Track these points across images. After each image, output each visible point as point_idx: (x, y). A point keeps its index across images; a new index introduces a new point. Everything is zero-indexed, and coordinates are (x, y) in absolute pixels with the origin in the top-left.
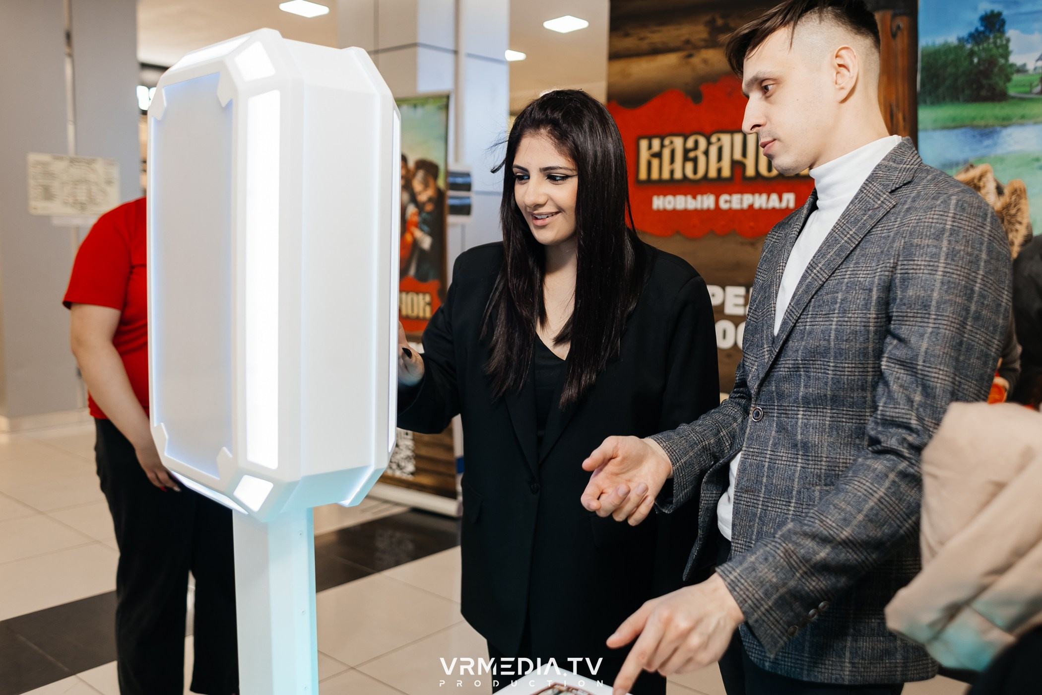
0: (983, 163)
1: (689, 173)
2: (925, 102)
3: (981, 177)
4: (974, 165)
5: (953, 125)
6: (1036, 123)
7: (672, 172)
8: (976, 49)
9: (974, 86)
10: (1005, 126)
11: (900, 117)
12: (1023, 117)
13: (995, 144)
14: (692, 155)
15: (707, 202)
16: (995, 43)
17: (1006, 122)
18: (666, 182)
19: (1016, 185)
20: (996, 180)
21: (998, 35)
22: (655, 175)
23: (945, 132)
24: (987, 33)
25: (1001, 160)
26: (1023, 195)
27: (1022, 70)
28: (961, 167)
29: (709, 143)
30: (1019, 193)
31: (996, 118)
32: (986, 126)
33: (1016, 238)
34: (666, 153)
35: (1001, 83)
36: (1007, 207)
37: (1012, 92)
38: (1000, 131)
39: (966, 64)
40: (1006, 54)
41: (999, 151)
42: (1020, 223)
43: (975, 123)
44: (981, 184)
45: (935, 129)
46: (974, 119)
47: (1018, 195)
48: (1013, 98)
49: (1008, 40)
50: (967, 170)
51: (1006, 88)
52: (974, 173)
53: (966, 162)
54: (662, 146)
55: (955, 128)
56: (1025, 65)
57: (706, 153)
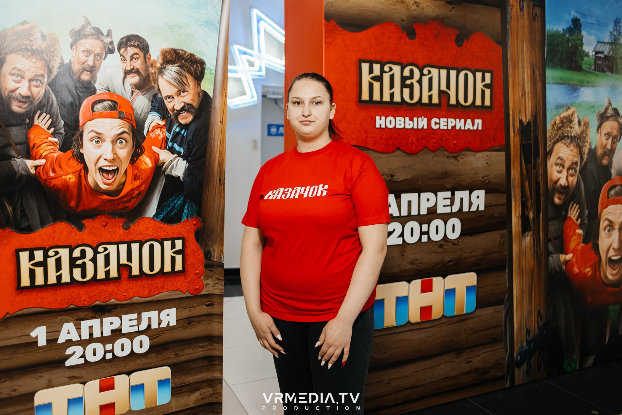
0: (574, 107)
1: (407, 98)
2: (549, 66)
3: (573, 114)
4: (570, 108)
5: (561, 82)
6: (593, 86)
7: (392, 95)
8: (570, 38)
9: (570, 60)
10: (582, 86)
11: (538, 72)
12: (588, 82)
13: (578, 96)
14: (408, 82)
15: (422, 123)
16: (577, 36)
17: (582, 84)
18: (386, 103)
19: (586, 121)
20: (578, 117)
21: (579, 32)
22: (376, 97)
23: (558, 86)
24: (574, 30)
25: (580, 105)
26: (588, 126)
27: (587, 55)
28: (564, 108)
29: (422, 74)
30: (587, 125)
31: (578, 81)
32: (574, 85)
33: (586, 150)
34: (386, 78)
35: (580, 61)
36: (582, 133)
37: (584, 67)
38: (579, 89)
39: (566, 46)
40: (582, 45)
41: (579, 100)
42: (587, 142)
43: (570, 82)
44: (572, 119)
45: (553, 83)
46: (569, 80)
47: (586, 126)
48: (585, 70)
49: (582, 36)
50: (567, 110)
51: (582, 64)
52: (570, 112)
53: (566, 105)
54: (382, 71)
55: (561, 84)
56: (588, 52)
57: (420, 82)
